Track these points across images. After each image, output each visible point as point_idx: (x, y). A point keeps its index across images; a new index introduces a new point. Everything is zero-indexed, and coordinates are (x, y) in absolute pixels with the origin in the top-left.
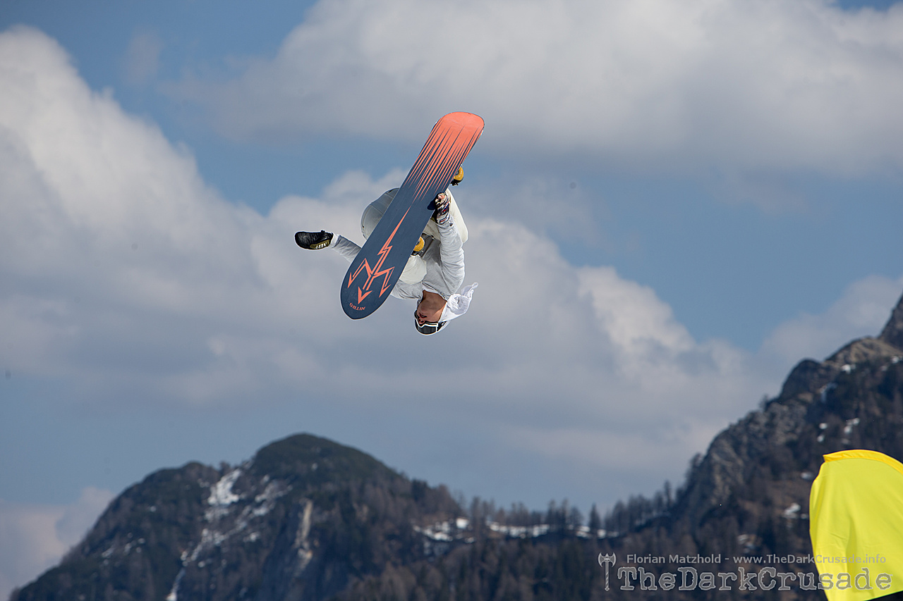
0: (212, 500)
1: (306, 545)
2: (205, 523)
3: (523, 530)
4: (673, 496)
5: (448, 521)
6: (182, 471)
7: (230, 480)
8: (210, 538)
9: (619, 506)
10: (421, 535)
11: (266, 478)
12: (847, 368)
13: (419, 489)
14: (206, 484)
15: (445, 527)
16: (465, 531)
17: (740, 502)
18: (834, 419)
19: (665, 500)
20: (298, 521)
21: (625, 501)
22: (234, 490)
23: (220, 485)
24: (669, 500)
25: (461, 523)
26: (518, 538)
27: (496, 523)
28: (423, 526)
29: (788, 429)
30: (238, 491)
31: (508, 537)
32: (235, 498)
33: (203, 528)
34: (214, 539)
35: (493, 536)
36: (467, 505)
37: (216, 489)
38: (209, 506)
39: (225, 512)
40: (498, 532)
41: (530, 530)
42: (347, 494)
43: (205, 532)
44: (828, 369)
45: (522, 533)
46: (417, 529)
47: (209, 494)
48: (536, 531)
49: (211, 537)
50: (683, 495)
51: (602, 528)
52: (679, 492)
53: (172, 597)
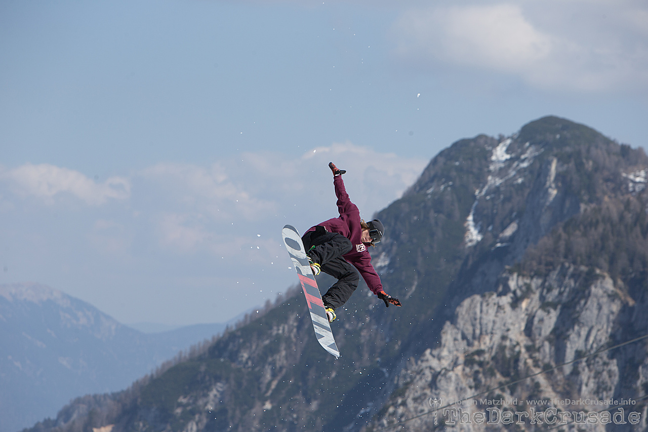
0: (494, 158)
1: (553, 185)
2: (489, 172)
5: (644, 169)
6: (476, 140)
7: (505, 145)
10: (627, 179)
11: (528, 144)
13: (625, 150)
14: (490, 148)
15: (643, 173)
20: (548, 170)
22: (507, 151)
23: (499, 148)
28: (628, 173)
30: (509, 152)
32: (508, 157)
33: (488, 176)
34: (495, 182)
37: (496, 151)
38: (492, 162)
39: (502, 165)
42: (579, 153)
43: (490, 178)
46: (624, 175)
47: (492, 154)
49: (493, 181)
53: (470, 218)
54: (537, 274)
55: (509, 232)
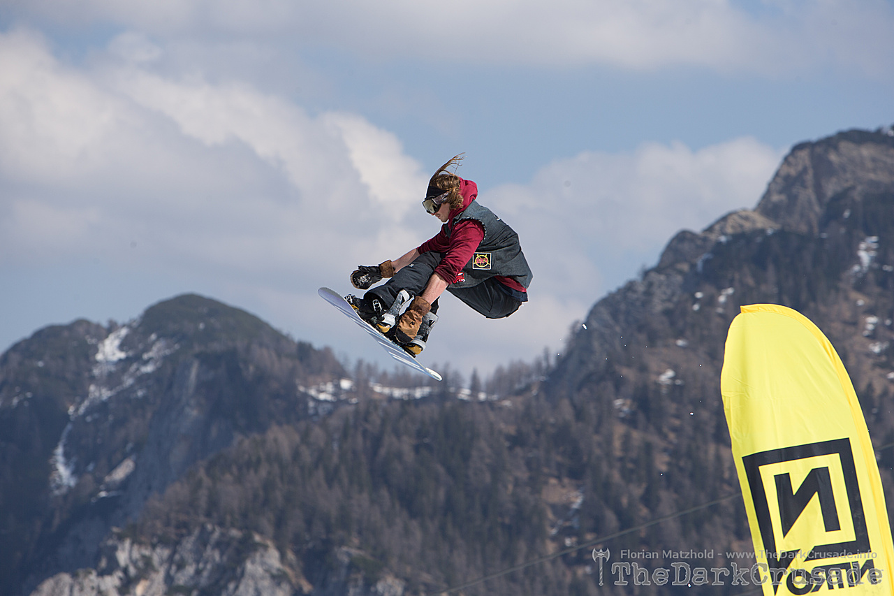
0: (99, 357)
1: (192, 402)
2: (92, 379)
3: (405, 391)
4: (553, 362)
5: (332, 381)
6: (71, 327)
7: (118, 337)
8: (97, 394)
9: (499, 371)
10: (306, 395)
11: (153, 337)
12: (723, 239)
13: (304, 350)
14: (94, 341)
15: (330, 387)
16: (349, 392)
17: (617, 367)
18: (710, 289)
19: (544, 364)
20: (184, 377)
21: (506, 365)
22: (122, 347)
23: (107, 342)
24: (548, 366)
25: (345, 384)
26: (401, 400)
27: (379, 384)
28: (307, 386)
29: (664, 297)
30: (125, 348)
31: (391, 399)
32: (122, 355)
33: (89, 385)
34: (101, 395)
35: (376, 397)
36: (351, 367)
37: (104, 346)
38: (96, 362)
39: (113, 369)
40: (381, 394)
41: (412, 391)
42: (234, 354)
43: (92, 388)
44: (705, 239)
45: (405, 395)
46: (302, 389)
47: (96, 350)
48: (418, 393)
49: (99, 393)
50: (563, 361)
51: (482, 391)
52: (558, 357)
53: (60, 451)
54: (163, 541)
55: (120, 474)
